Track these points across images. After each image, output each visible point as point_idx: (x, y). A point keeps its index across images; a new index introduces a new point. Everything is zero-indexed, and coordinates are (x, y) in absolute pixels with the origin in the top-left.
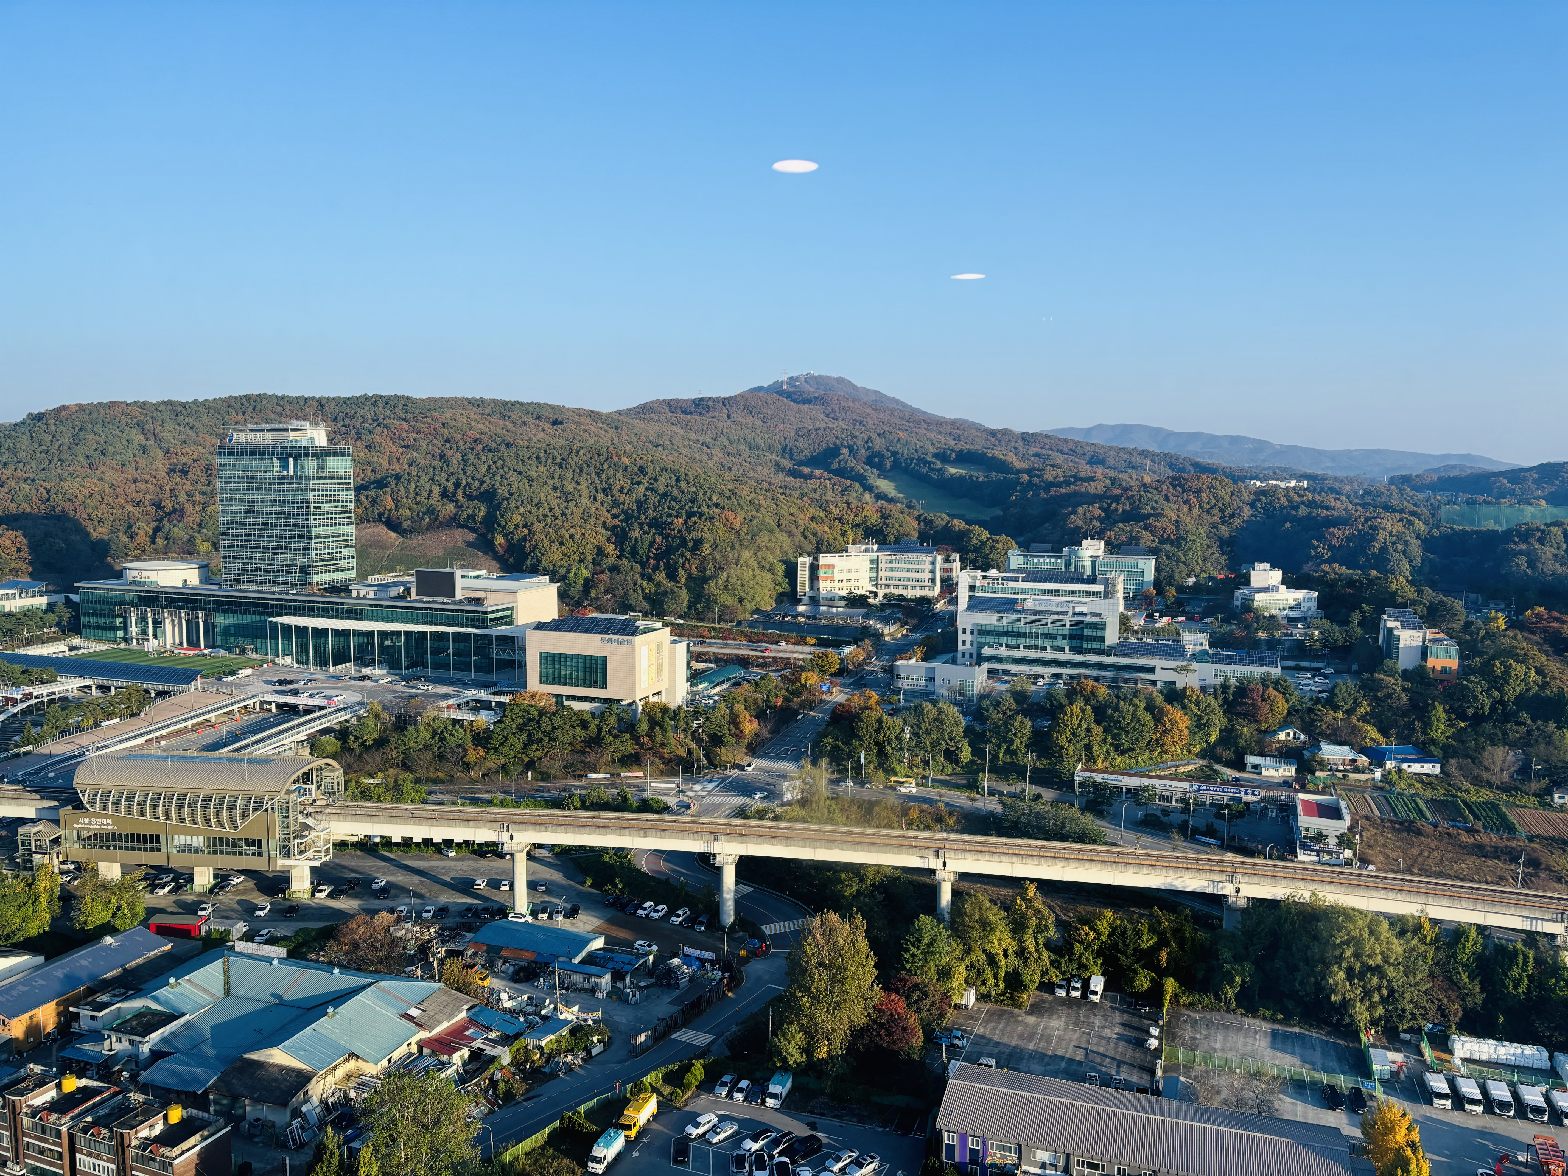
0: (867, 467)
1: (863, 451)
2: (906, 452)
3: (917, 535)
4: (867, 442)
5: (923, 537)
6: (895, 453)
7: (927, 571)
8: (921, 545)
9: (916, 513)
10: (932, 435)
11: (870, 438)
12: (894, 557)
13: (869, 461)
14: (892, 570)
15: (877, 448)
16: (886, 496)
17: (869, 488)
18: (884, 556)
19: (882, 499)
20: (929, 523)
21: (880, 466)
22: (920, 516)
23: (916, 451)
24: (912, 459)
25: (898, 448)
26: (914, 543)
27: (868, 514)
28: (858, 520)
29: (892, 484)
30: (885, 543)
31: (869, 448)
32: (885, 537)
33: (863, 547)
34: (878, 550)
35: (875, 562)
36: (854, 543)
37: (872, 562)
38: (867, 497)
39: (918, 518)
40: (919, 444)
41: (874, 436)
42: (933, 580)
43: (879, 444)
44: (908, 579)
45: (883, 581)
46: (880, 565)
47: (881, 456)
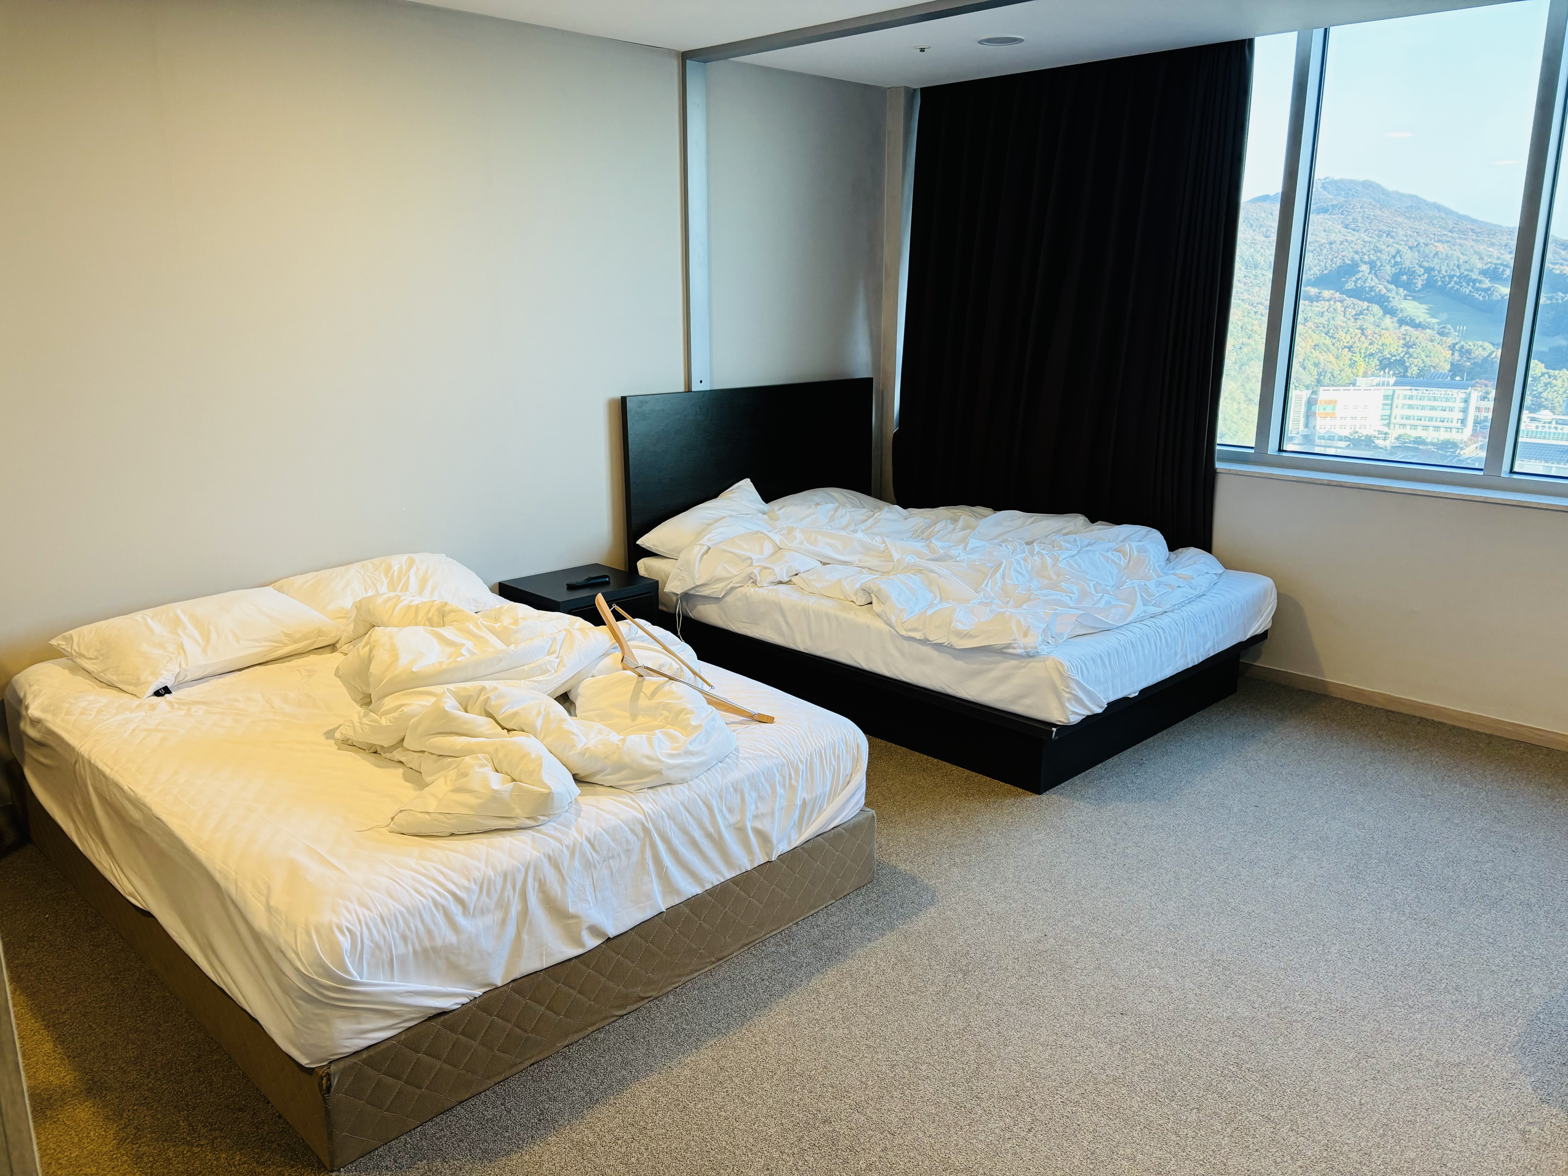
0: (1393, 287)
1: (1388, 267)
2: (1444, 268)
3: (1448, 367)
4: (1394, 257)
5: (1456, 369)
6: (1429, 270)
7: (1457, 409)
8: (1453, 379)
9: (1450, 341)
10: (1482, 248)
11: (1398, 252)
12: (1414, 393)
13: (1395, 280)
14: (1410, 407)
15: (1407, 264)
16: (1412, 320)
17: (1390, 312)
18: (1402, 391)
19: (1407, 324)
20: (1465, 353)
21: (1408, 286)
22: (1454, 345)
23: (1458, 267)
24: (1451, 277)
25: (1435, 263)
26: (1444, 376)
27: (1387, 342)
28: (1373, 349)
29: (1424, 306)
30: (1404, 376)
31: (1396, 263)
32: (1406, 369)
33: (1376, 380)
34: (1396, 384)
35: (1390, 399)
36: (1365, 375)
37: (1386, 397)
38: (1388, 321)
39: (1452, 348)
40: (1463, 258)
41: (1404, 249)
42: (1463, 421)
43: (1409, 258)
44: (1431, 419)
45: (1399, 420)
46: (1396, 401)
47: (1412, 273)
